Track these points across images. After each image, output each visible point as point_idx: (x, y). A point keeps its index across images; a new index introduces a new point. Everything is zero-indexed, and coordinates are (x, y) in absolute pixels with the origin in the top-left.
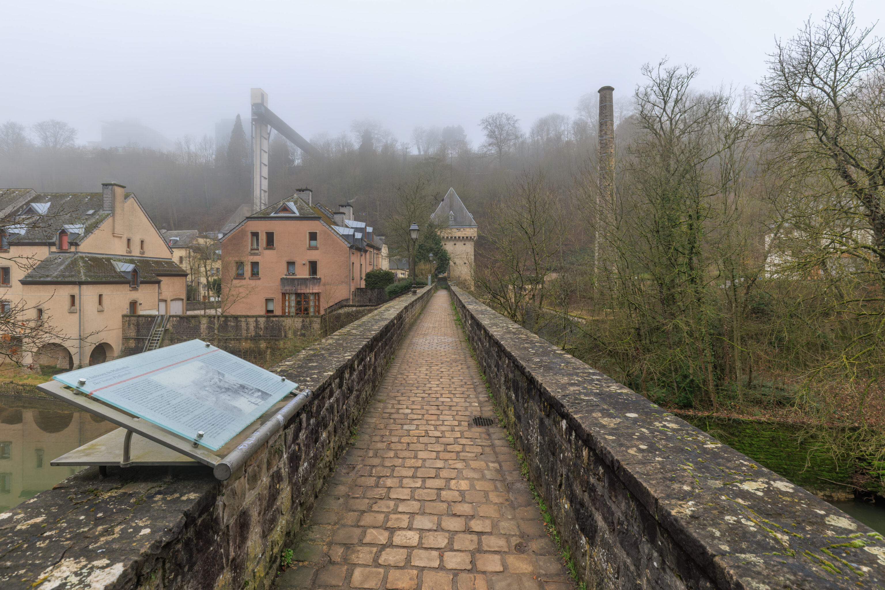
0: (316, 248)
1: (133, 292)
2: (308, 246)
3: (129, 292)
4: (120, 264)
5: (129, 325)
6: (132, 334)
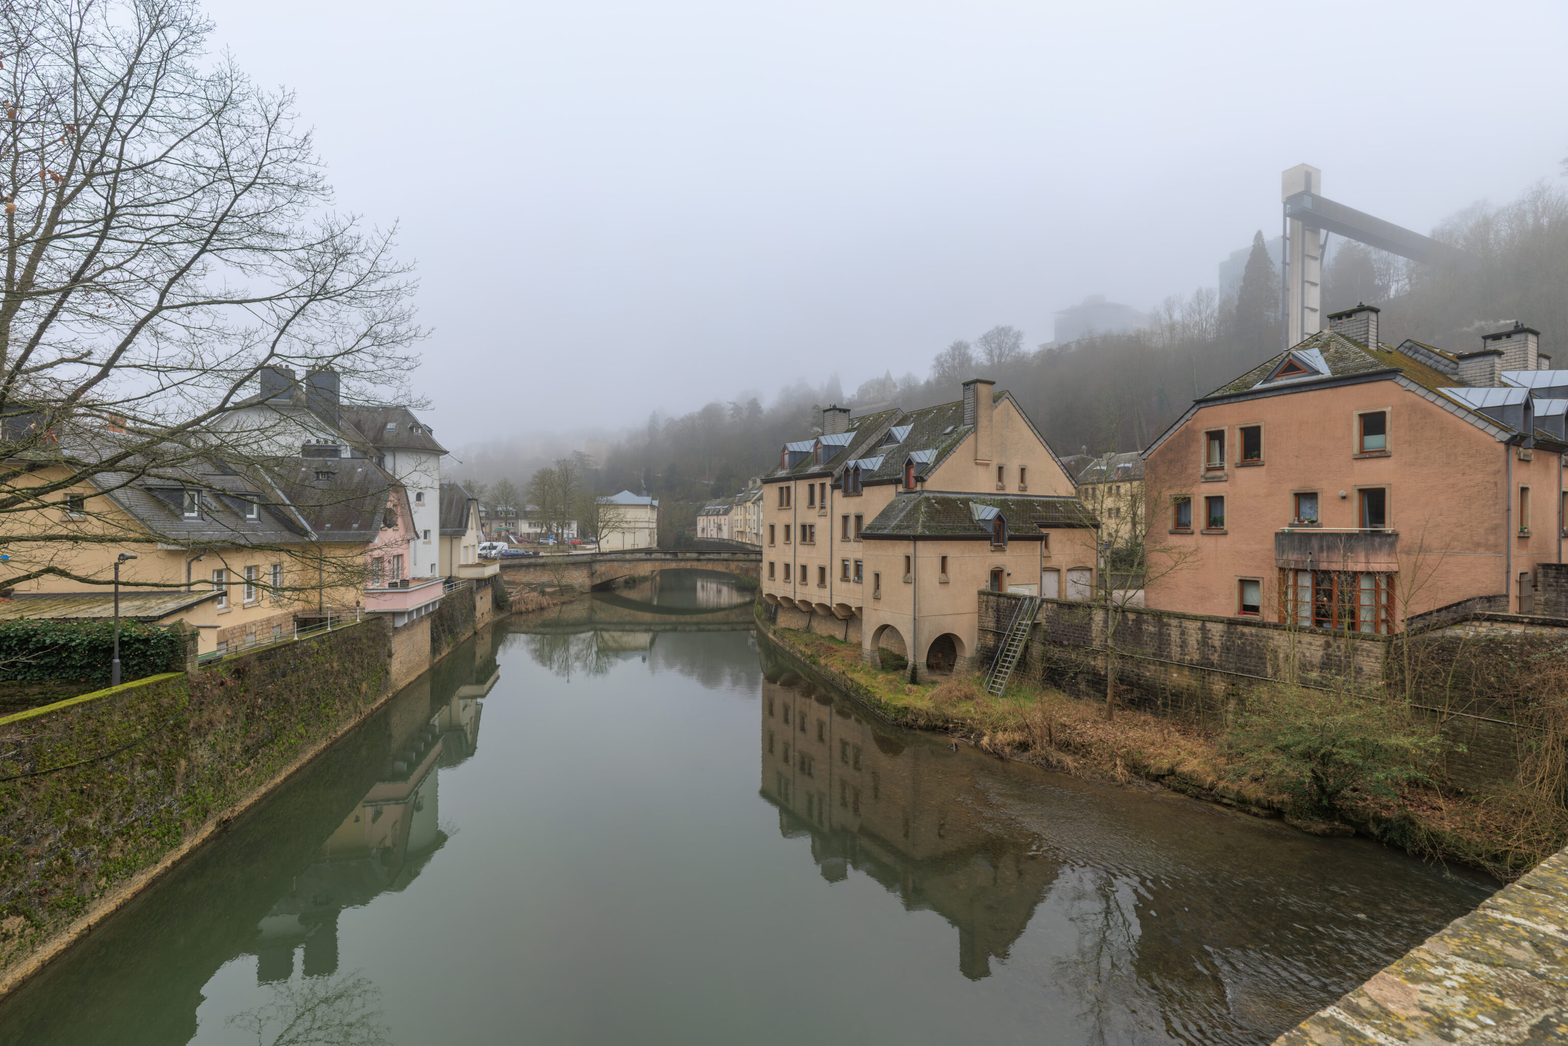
0: (1382, 454)
1: (997, 554)
2: (1356, 449)
3: (990, 554)
4: (980, 507)
5: (987, 609)
6: (991, 624)
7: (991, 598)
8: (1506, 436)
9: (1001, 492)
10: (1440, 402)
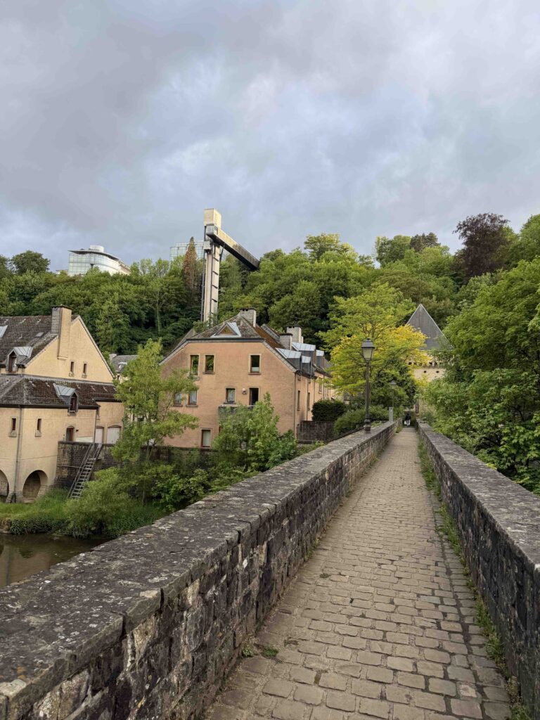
0: (258, 373)
1: (71, 417)
3: (67, 418)
4: (61, 388)
5: (64, 453)
6: (66, 462)
7: (68, 445)
8: (295, 370)
9: (72, 378)
10: (277, 354)
